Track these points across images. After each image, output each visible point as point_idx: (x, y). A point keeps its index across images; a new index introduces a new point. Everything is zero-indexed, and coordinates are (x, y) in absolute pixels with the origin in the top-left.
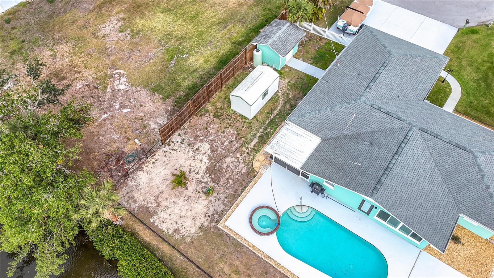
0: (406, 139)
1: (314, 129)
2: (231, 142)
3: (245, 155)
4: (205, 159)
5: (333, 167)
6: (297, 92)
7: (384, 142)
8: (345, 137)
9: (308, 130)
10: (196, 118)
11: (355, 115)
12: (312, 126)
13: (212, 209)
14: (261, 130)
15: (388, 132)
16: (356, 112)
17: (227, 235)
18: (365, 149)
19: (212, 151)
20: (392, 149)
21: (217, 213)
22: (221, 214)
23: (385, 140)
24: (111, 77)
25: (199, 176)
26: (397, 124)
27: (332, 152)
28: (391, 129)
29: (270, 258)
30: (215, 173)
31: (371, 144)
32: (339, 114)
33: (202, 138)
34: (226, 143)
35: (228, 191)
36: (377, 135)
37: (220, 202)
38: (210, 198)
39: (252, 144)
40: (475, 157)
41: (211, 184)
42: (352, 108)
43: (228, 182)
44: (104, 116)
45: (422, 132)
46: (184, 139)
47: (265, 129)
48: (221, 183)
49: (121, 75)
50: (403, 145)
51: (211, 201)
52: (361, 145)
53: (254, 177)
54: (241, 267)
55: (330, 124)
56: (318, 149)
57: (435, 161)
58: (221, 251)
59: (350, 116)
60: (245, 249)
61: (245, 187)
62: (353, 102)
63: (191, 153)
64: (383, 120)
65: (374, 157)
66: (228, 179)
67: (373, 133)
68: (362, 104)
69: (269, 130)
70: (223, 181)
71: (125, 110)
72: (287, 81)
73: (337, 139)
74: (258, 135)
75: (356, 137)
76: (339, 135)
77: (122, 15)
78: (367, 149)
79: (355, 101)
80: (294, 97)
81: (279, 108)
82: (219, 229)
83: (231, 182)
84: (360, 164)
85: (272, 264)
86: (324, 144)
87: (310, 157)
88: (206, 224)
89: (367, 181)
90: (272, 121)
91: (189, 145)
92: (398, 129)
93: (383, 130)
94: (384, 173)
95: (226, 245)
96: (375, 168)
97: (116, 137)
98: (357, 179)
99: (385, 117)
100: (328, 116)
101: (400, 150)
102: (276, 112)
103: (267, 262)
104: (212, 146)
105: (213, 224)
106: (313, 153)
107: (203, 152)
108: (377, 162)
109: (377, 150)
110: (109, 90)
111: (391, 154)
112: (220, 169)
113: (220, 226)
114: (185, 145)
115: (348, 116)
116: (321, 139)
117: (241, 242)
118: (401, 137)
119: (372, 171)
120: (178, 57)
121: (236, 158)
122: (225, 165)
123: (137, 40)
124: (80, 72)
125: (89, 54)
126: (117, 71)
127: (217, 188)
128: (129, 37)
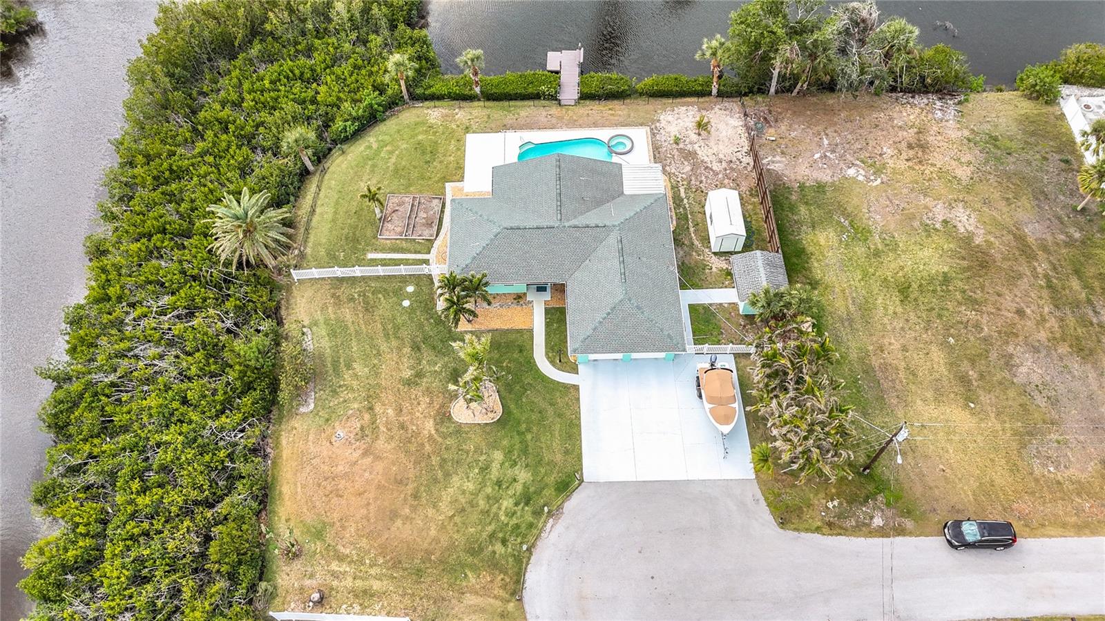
0: (559, 211)
2: (701, 182)
3: (679, 180)
4: (706, 159)
6: (693, 263)
8: (608, 200)
10: (752, 184)
11: (613, 215)
13: (664, 133)
14: (687, 206)
17: (637, 126)
19: (707, 167)
20: (565, 198)
21: (658, 133)
22: (654, 135)
24: (874, 173)
25: (696, 147)
26: (574, 221)
28: (575, 217)
30: (687, 154)
33: (728, 172)
34: (703, 178)
35: (665, 149)
36: (584, 209)
37: (663, 140)
39: (682, 191)
41: (681, 146)
42: (620, 217)
43: (671, 154)
44: (826, 142)
46: (741, 162)
47: (685, 208)
48: (675, 151)
49: (868, 180)
51: (670, 137)
54: (612, 118)
60: (617, 125)
61: (655, 158)
63: (721, 156)
66: (674, 156)
67: (588, 210)
69: (681, 210)
70: (676, 153)
71: (817, 156)
72: (714, 269)
74: (685, 201)
75: (599, 203)
76: (614, 200)
77: (978, 240)
78: (584, 194)
80: (691, 255)
81: (693, 235)
82: (646, 126)
83: (669, 155)
88: (658, 124)
89: (567, 165)
90: (687, 219)
91: (731, 161)
94: (559, 175)
95: (633, 121)
96: (568, 177)
97: (793, 134)
98: (575, 166)
101: (559, 198)
102: (692, 230)
103: (597, 127)
104: (712, 170)
105: (653, 127)
107: (714, 163)
110: (858, 163)
111: (563, 193)
112: (686, 158)
113: (647, 128)
114: (734, 159)
116: (626, 194)
118: (564, 211)
120: (848, 231)
121: (683, 173)
122: (686, 163)
123: (916, 224)
124: (907, 160)
125: (930, 179)
126: (879, 181)
127: (675, 146)
128: (928, 222)
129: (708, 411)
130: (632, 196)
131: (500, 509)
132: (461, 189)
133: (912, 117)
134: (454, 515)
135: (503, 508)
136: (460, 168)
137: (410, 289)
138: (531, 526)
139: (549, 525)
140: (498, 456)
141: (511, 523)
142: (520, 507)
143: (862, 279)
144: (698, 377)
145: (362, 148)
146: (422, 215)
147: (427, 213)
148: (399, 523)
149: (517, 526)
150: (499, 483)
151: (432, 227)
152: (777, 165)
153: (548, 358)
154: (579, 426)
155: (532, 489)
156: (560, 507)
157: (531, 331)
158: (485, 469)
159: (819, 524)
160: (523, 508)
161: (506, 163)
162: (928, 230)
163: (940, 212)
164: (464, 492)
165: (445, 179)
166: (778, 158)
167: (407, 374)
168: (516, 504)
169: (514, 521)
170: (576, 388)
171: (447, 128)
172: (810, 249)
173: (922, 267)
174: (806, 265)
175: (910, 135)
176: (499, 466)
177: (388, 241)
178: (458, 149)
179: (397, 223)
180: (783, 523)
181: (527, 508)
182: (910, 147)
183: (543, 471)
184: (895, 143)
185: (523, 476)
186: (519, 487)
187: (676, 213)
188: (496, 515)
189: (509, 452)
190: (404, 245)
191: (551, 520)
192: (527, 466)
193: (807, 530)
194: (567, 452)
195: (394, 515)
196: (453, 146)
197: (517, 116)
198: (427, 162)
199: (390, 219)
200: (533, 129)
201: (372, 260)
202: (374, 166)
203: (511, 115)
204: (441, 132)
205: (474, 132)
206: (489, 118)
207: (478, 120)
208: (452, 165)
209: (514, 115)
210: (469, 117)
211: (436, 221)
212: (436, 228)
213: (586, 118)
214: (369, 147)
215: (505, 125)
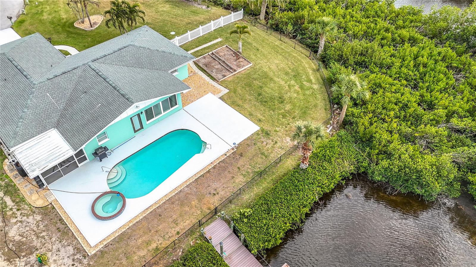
0: (96, 70)
1: (38, 130)
3: (19, 213)
5: (90, 124)
7: (89, 85)
8: (65, 109)
9: (36, 135)
11: (48, 94)
12: (34, 130)
13: (66, 260)
15: (82, 80)
16: (46, 92)
17: (106, 246)
18: (87, 98)
20: (99, 81)
21: (74, 255)
22: (79, 249)
23: (88, 83)
26: (79, 72)
27: (74, 123)
28: (80, 77)
29: (147, 209)
30: (21, 251)
31: (85, 92)
32: (38, 104)
35: (54, 239)
36: (79, 87)
37: (62, 250)
38: (51, 261)
39: (10, 203)
40: (133, 46)
41: (33, 257)
42: (39, 93)
43: (43, 237)
45: (96, 61)
48: (39, 245)
50: (100, 73)
51: (55, 261)
52: (81, 100)
53: (54, 208)
54: (145, 238)
55: (44, 116)
56: (63, 134)
57: (123, 66)
58: (121, 255)
59: (46, 98)
60: (129, 231)
61: (61, 219)
62: (34, 90)
64: (67, 78)
65: (99, 94)
66: (38, 237)
67: (75, 90)
68: (41, 85)
70: (36, 243)
73: (62, 116)
75: (71, 102)
76: (60, 113)
78: (88, 97)
79: (33, 88)
82: (95, 255)
83: (44, 234)
84: (100, 105)
85: (154, 208)
86: (61, 127)
87: (68, 141)
89: (118, 103)
92: (83, 73)
93: (77, 82)
94: (118, 91)
95: (117, 249)
96: (110, 95)
98: (112, 109)
99: (66, 76)
100: (33, 114)
101: (104, 76)
103: (151, 212)
105: (85, 260)
106: (65, 138)
108: (105, 93)
109: (93, 90)
111: (103, 82)
112: (20, 244)
113: (92, 252)
115: (46, 99)
116: (53, 129)
117: (120, 233)
118: (93, 73)
119: (111, 98)
121: (16, 223)
122: (17, 238)
130: (44, 129)
132: (214, 93)
135: (48, 8)
136: (234, 104)
138: (30, 9)
140: (64, 16)
141: (41, 7)
142: (40, 11)
146: (218, 66)
147: (217, 69)
150: (56, 11)
151: (204, 64)
153: (65, 51)
156: (18, 18)
165: (233, 92)
178: (251, 114)
179: (227, 56)
183: (35, 22)
185: (45, 17)
186: (45, 14)
189: (60, 19)
191: (21, 13)
196: (259, 115)
197: (244, 173)
198: (260, 95)
199: (233, 55)
200: (214, 168)
201: (217, 38)
202: (287, 74)
203: (249, 170)
204: (281, 119)
205: (257, 133)
206: (263, 154)
207: (269, 146)
208: (240, 102)
209: (248, 172)
210: (279, 144)
211: (205, 68)
212: (201, 66)
213: (175, 217)
214: (310, 81)
215: (241, 155)
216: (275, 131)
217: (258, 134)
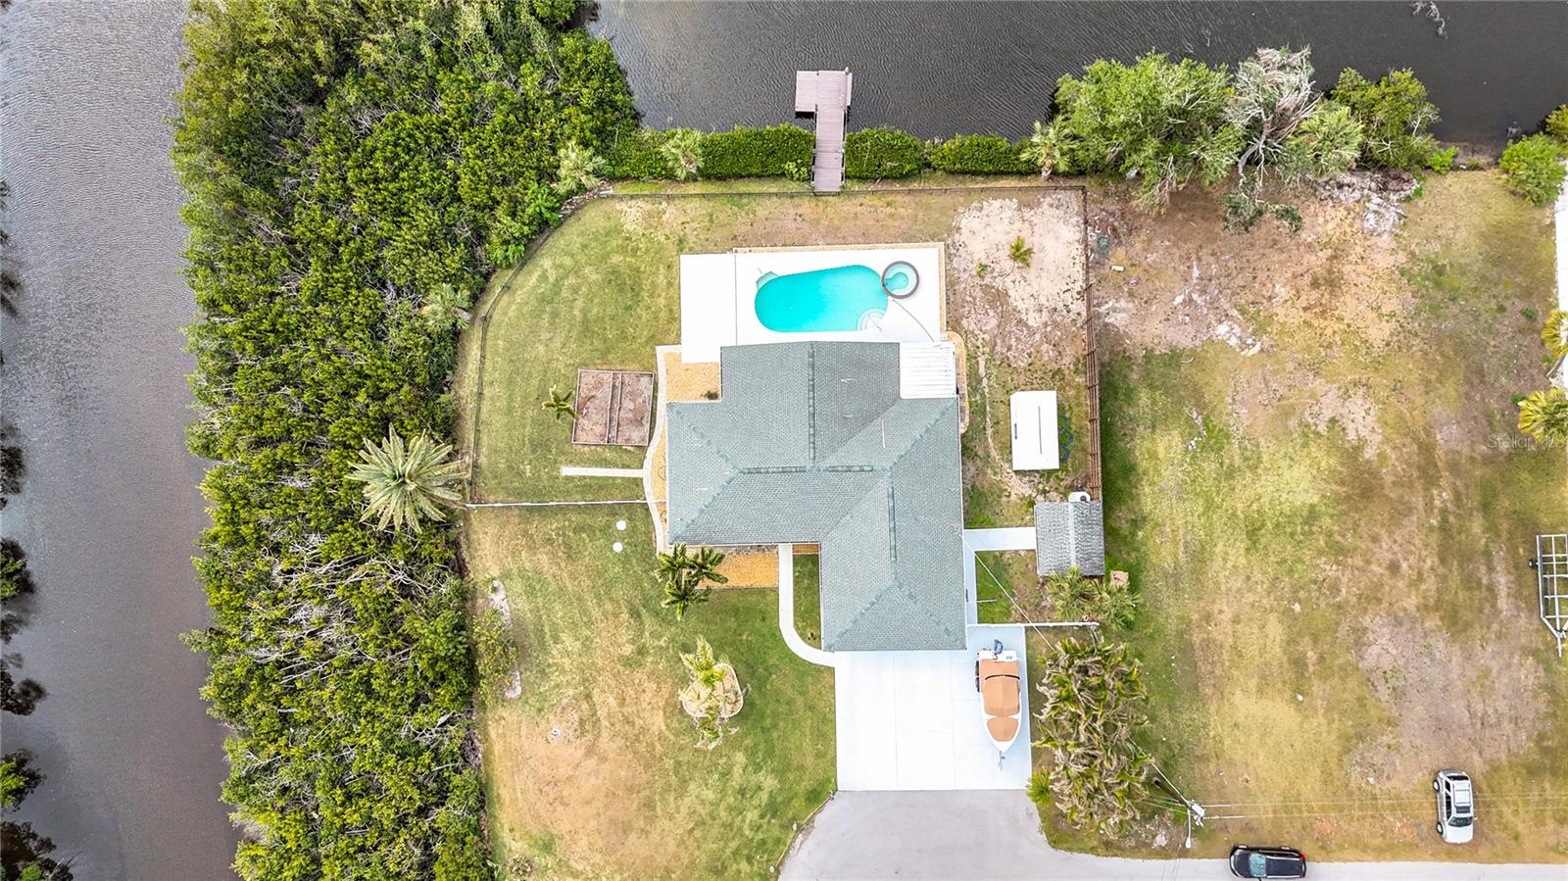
0: (812, 443)
1: (918, 405)
2: (1009, 349)
3: (979, 343)
4: (1021, 306)
6: (986, 485)
7: (833, 426)
8: (878, 413)
9: (924, 399)
10: (1080, 352)
12: (923, 407)
13: (964, 255)
14: (986, 390)
15: (836, 442)
16: (884, 450)
17: (927, 240)
18: (848, 406)
19: (1021, 320)
20: (820, 420)
21: (955, 255)
22: (949, 257)
23: (833, 430)
24: (1254, 333)
25: (1008, 280)
26: (832, 461)
27: (881, 384)
28: (834, 450)
29: (870, 249)
30: (994, 296)
31: (844, 417)
32: (902, 438)
33: (1049, 329)
34: (1013, 342)
35: (963, 285)
36: (845, 433)
37: (961, 269)
38: (975, 264)
39: (982, 363)
41: (988, 280)
42: (892, 452)
43: (971, 296)
44: (1196, 273)
46: (1068, 312)
47: (983, 395)
48: (977, 289)
49: (1244, 346)
50: (812, 432)
51: (972, 262)
52: (854, 410)
53: (947, 322)
54: (890, 222)
55: (904, 419)
56: (897, 380)
58: (920, 222)
59: (888, 442)
60: (899, 239)
61: (948, 303)
62: (896, 461)
63: (1043, 300)
65: (833, 399)
66: (975, 299)
67: (851, 436)
69: (978, 397)
70: (978, 293)
71: (1179, 299)
72: (1013, 497)
73: (886, 408)
74: (985, 381)
75: (865, 419)
76: (886, 412)
77: (1369, 453)
78: (846, 407)
79: (895, 463)
80: (985, 474)
81: (990, 440)
82: (939, 240)
83: (968, 299)
84: (842, 380)
85: (863, 245)
86: (895, 392)
88: (957, 236)
89: (824, 361)
90: (984, 413)
91: (1055, 310)
92: (827, 454)
93: (843, 443)
94: (813, 380)
95: (921, 231)
96: (825, 383)
97: (1151, 258)
98: (835, 359)
101: (811, 422)
102: (989, 431)
103: (870, 243)
104: (1026, 325)
105: (949, 242)
106: (899, 370)
107: (1031, 312)
108: (827, 393)
109: (835, 411)
110: (1235, 313)
111: (818, 412)
112: (992, 304)
113: (941, 244)
114: (1060, 306)
116: (903, 397)
117: (909, 244)
118: (818, 443)
119: (827, 378)
120: (1199, 434)
121: (986, 332)
122: (991, 313)
123: (1293, 423)
124: (1305, 309)
125: (1329, 346)
126: (1258, 347)
127: (977, 280)
128: (1310, 420)
129: (985, 722)
131: (743, 821)
132: (678, 358)
133: (1330, 226)
134: (693, 829)
135: (748, 821)
136: (674, 318)
137: (621, 525)
138: (778, 841)
139: (798, 841)
140: (740, 758)
141: (757, 838)
142: (766, 820)
143: (1204, 514)
144: (978, 663)
145: (533, 280)
146: (628, 404)
147: (633, 400)
148: (633, 837)
149: (764, 842)
150: (742, 792)
151: (642, 425)
152: (1119, 316)
153: (797, 629)
154: (833, 721)
155: (780, 799)
156: (811, 820)
157: (775, 590)
158: (726, 775)
159: (1095, 843)
160: (769, 822)
161: (739, 344)
162: (1308, 434)
163: (1330, 406)
164: (703, 803)
165: (654, 340)
166: (1123, 303)
167: (628, 650)
168: (762, 817)
169: (760, 836)
170: (831, 671)
171: (651, 241)
172: (1144, 464)
173: (1284, 496)
174: (1134, 491)
175: (1317, 260)
176: (741, 771)
177: (586, 449)
178: (670, 284)
179: (595, 417)
180: (1055, 843)
181: (773, 821)
182: (1315, 284)
183: (792, 777)
184: (1295, 276)
185: (769, 782)
186: (764, 796)
187: (970, 403)
188: (740, 829)
189: (751, 753)
190: (608, 454)
191: (800, 836)
192: (773, 771)
193: (1081, 850)
194: (819, 755)
195: (626, 828)
196: (661, 277)
197: (751, 216)
198: (628, 308)
199: (585, 411)
200: (775, 245)
201: (567, 478)
202: (555, 314)
203: (743, 214)
204: (643, 250)
205: (692, 251)
206: (711, 221)
207: (695, 225)
208: (663, 314)
209: (747, 214)
210: (683, 219)
211: (648, 415)
212: (647, 426)
213: (853, 223)
214: (544, 277)
215: (735, 237)
216: (668, 238)
217: (691, 249)
